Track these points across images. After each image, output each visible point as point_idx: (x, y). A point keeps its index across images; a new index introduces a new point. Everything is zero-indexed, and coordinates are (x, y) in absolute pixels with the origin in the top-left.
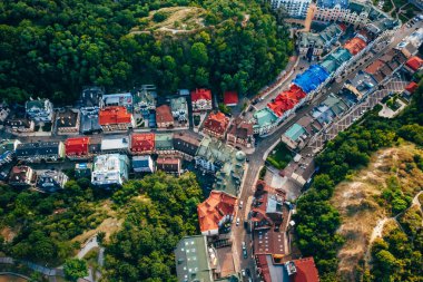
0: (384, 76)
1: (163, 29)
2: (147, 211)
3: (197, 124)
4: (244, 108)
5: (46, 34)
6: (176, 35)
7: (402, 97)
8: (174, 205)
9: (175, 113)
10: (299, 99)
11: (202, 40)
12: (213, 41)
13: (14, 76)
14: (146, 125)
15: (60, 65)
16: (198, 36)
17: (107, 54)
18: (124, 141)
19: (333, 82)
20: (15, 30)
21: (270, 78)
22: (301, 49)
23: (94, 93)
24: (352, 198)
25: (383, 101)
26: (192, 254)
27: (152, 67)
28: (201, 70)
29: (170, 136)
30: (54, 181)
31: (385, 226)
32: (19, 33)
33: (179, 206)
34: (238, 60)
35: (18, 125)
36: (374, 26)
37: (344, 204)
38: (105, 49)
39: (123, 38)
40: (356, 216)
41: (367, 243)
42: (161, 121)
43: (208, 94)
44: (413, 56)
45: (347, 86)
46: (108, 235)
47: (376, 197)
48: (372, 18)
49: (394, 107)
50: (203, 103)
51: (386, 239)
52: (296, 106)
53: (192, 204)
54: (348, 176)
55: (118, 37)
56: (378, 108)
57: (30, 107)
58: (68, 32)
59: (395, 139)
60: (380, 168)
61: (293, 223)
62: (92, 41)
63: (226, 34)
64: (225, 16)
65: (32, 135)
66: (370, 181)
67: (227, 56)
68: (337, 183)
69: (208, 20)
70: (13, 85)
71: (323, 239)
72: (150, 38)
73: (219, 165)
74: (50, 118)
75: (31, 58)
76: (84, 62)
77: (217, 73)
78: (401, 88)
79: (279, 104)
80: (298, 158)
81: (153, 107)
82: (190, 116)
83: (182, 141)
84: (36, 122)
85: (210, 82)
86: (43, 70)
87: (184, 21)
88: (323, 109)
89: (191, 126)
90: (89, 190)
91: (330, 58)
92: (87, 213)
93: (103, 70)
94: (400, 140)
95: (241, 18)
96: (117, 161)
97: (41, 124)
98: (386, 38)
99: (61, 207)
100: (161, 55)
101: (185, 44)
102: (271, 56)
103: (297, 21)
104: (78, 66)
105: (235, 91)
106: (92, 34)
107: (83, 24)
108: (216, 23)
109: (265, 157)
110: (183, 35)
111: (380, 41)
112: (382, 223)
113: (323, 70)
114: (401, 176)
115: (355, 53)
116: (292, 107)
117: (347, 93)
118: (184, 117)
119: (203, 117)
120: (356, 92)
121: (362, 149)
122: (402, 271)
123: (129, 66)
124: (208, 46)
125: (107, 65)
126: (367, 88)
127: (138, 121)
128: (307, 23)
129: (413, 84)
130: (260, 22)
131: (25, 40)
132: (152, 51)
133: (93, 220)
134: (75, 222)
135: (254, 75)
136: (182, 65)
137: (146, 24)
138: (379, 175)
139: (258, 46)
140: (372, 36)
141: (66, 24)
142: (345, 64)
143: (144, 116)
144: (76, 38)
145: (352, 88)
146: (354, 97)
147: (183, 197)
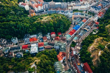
0: (92, 26)
1: (43, 20)
2: (45, 57)
3: (53, 40)
4: (63, 36)
5: (16, 23)
6: (46, 21)
7: (96, 30)
8: (51, 56)
9: (48, 38)
10: (75, 32)
11: (52, 22)
12: (54, 22)
13: (9, 33)
14: (41, 41)
15: (20, 29)
16: (51, 21)
17: (31, 26)
18: (37, 44)
19: (81, 29)
20: (9, 23)
21: (67, 29)
22: (73, 23)
23: (28, 35)
24: (92, 49)
25: (93, 31)
26: (58, 65)
27: (41, 28)
28: (52, 28)
29: (47, 42)
30: (20, 55)
31: (101, 52)
32: (10, 23)
33: (53, 56)
34: (60, 25)
35: (10, 44)
36: (87, 17)
37: (91, 50)
38: (30, 25)
39: (34, 23)
40: (94, 52)
41: (98, 56)
42: (44, 40)
43: (54, 33)
44: (96, 22)
45: (84, 28)
46: (37, 62)
47: (97, 47)
48: (86, 16)
49: (95, 32)
50: (54, 35)
51: (102, 55)
52: (75, 33)
53: (55, 55)
54: (90, 45)
55: (33, 23)
56: (92, 33)
57: (12, 40)
58: (21, 22)
59: (98, 37)
60: (96, 42)
61: (80, 58)
62: (27, 24)
63: (57, 20)
64: (56, 17)
65: (13, 46)
66: (95, 45)
67: (57, 25)
68: (88, 47)
69: (52, 18)
70: (8, 35)
71: (88, 58)
72: (40, 22)
73: (60, 46)
74: (17, 42)
75: (13, 28)
76: (25, 28)
77: (56, 28)
78: (96, 28)
79: (71, 33)
80: (77, 44)
81: (42, 37)
82: (51, 39)
83: (50, 43)
84: (14, 43)
85: (54, 30)
86: (15, 31)
87: (47, 19)
88: (81, 33)
89: (51, 41)
90: (30, 55)
91: (79, 23)
92: (30, 60)
93: (30, 29)
94: (99, 36)
95: (59, 17)
96: (36, 48)
97: (15, 44)
98: (90, 20)
99: (23, 60)
100: (43, 25)
101: (48, 23)
102: (67, 24)
103: (71, 18)
104: (24, 29)
105: (60, 32)
106: (27, 22)
107: (24, 21)
108: (54, 18)
109: (70, 45)
110: (47, 21)
111: (89, 20)
112: (100, 52)
113: (79, 26)
114: (101, 43)
115: (84, 22)
116: (74, 33)
117: (85, 30)
118: (50, 39)
119: (54, 38)
120: (87, 29)
121: (91, 39)
122: (108, 61)
123: (36, 29)
124: (53, 23)
125: (31, 29)
126: (89, 28)
127: (39, 41)
128: (73, 18)
129: (98, 27)
130: (63, 18)
131: (11, 25)
132: (41, 25)
133: (32, 61)
134: (28, 62)
135: (64, 28)
136: (48, 27)
137: (39, 20)
138: (96, 43)
139: (64, 22)
140: (87, 19)
141: (20, 21)
142: (83, 24)
143: (40, 39)
144: (23, 23)
145: (86, 29)
146: (86, 30)
147: (53, 54)
